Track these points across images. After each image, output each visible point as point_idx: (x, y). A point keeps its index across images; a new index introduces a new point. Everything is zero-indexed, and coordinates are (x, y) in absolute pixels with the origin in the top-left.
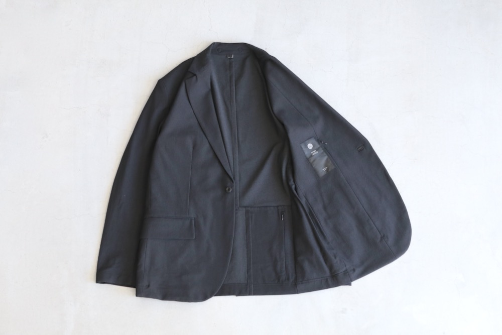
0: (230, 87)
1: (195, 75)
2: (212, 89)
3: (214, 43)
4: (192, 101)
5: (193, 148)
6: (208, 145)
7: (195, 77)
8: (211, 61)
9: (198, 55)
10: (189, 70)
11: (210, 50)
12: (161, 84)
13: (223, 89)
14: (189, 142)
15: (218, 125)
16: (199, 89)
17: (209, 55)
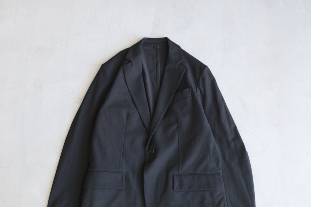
0: (157, 71)
1: (130, 61)
2: (143, 73)
3: (145, 39)
4: (128, 82)
5: (127, 118)
6: (138, 116)
7: (130, 63)
8: (142, 51)
9: (132, 46)
10: (126, 58)
11: (142, 44)
12: (104, 67)
13: (150, 72)
14: (124, 113)
15: (147, 101)
16: (133, 72)
17: (141, 47)
